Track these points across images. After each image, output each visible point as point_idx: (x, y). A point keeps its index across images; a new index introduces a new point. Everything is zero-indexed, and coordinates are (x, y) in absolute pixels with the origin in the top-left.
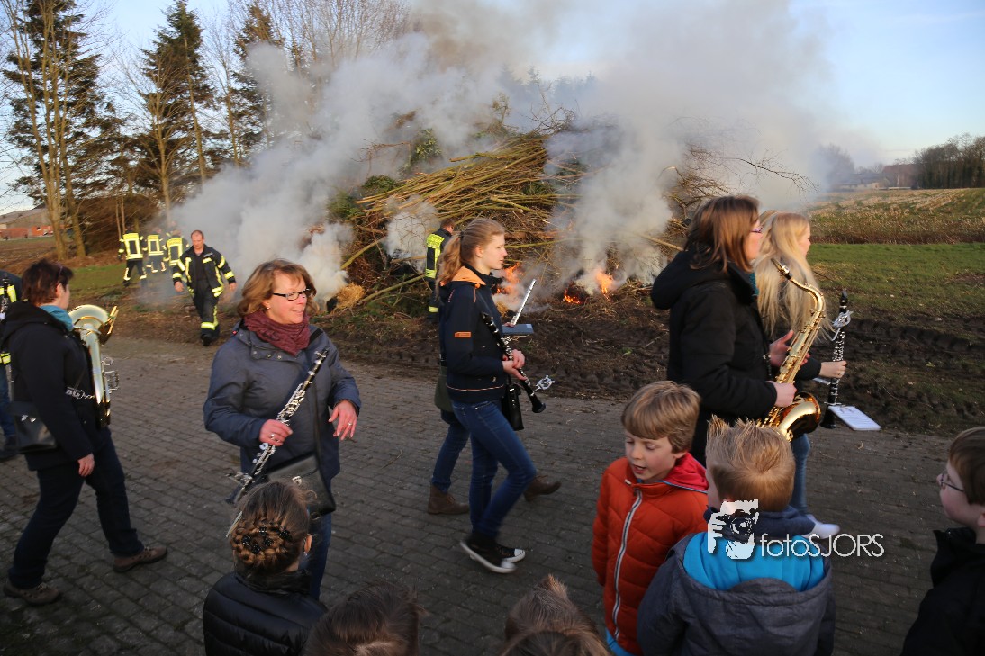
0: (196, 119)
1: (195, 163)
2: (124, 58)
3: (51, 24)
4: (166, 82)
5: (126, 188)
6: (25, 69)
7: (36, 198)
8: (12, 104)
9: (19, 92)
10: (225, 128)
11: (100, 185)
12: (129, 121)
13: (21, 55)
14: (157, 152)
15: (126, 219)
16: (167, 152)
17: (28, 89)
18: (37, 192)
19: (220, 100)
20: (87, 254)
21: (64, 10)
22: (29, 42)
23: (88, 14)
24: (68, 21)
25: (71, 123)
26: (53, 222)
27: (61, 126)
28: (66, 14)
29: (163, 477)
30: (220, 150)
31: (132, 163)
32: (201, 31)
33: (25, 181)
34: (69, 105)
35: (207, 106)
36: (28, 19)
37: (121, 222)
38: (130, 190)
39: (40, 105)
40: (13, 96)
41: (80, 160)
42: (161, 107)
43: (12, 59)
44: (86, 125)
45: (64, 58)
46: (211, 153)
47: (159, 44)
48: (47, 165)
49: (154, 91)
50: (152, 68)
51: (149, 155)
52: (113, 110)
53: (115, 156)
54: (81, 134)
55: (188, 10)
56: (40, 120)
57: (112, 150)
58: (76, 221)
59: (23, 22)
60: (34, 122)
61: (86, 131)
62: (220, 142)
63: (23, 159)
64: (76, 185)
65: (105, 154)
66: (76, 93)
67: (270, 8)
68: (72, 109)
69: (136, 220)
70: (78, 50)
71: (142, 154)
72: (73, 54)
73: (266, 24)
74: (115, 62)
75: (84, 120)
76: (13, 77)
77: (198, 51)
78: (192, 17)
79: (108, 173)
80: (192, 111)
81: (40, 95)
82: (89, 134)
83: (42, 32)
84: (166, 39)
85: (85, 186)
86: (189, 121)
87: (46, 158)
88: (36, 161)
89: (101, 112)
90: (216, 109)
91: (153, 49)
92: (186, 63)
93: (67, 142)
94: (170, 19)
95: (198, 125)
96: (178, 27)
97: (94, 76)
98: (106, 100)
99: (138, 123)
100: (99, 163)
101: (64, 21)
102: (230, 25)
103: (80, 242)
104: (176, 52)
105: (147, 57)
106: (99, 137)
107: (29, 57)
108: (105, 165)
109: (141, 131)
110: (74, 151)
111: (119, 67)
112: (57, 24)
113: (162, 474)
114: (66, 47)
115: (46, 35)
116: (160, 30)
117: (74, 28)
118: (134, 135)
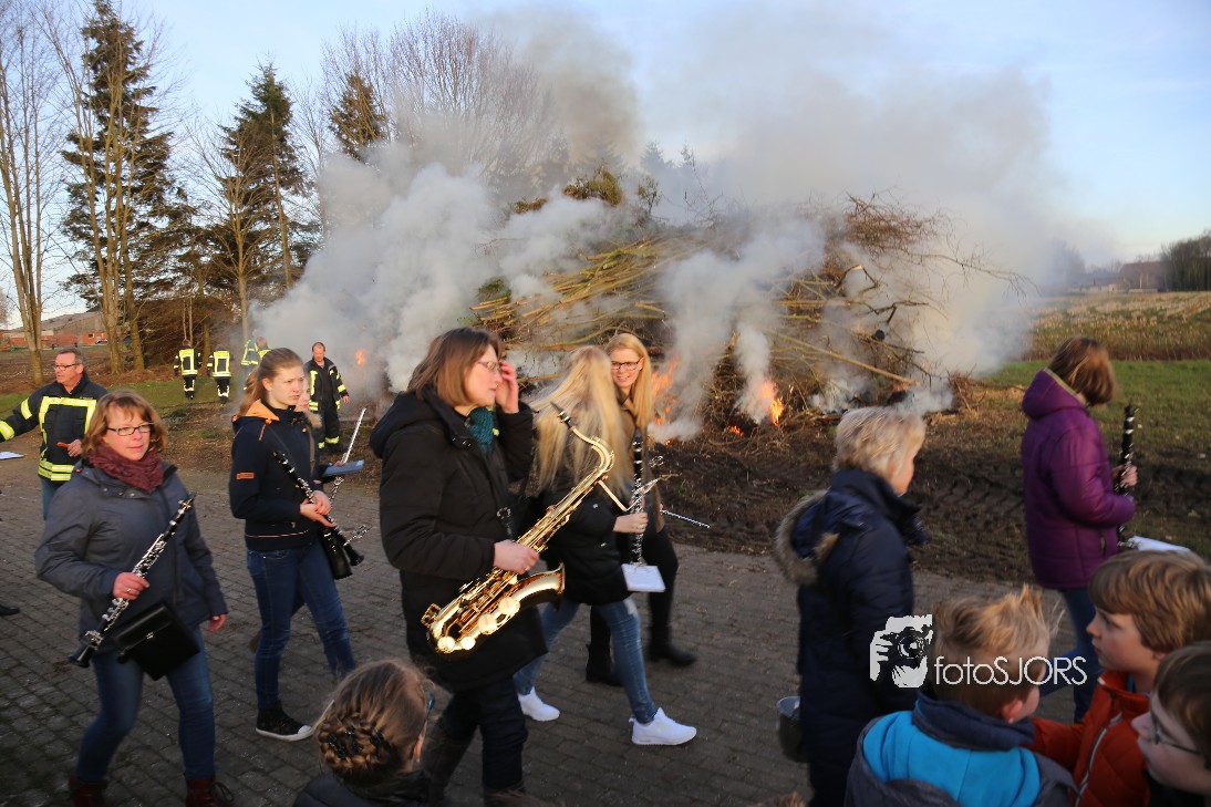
0: (282, 207)
1: (276, 260)
2: (200, 135)
3: (119, 98)
4: (248, 164)
5: (196, 289)
6: (86, 149)
7: (90, 300)
8: (69, 190)
9: (78, 175)
10: (315, 218)
11: (165, 285)
12: (203, 211)
13: (83, 134)
14: (234, 246)
15: (194, 326)
16: (246, 247)
17: (88, 173)
18: (92, 292)
19: (311, 185)
20: (146, 367)
21: (134, 82)
22: (93, 118)
23: (161, 86)
24: (138, 94)
25: (135, 211)
26: (108, 328)
27: (125, 214)
28: (136, 87)
29: (226, 642)
30: (308, 245)
31: (204, 259)
32: (291, 104)
33: (79, 279)
34: (134, 190)
35: (295, 192)
36: (94, 93)
37: (188, 329)
38: (201, 291)
39: (101, 191)
40: (70, 180)
41: (144, 255)
42: (240, 194)
43: (73, 138)
44: (153, 214)
45: (132, 137)
46: (298, 248)
47: (240, 120)
48: (105, 261)
49: (234, 175)
50: (233, 147)
51: (224, 249)
52: (185, 197)
53: (185, 251)
54: (147, 224)
55: (277, 80)
56: (100, 207)
57: (181, 244)
58: (135, 326)
59: (87, 96)
60: (93, 210)
61: (152, 220)
62: (309, 235)
63: (76, 253)
64: (137, 284)
65: (173, 249)
66: (142, 177)
67: (372, 78)
68: (138, 195)
69: (205, 326)
70: (148, 127)
71: (217, 248)
72: (141, 132)
73: (367, 96)
74: (189, 141)
75: (150, 208)
76: (73, 158)
77: (286, 128)
78: (281, 88)
79: (175, 271)
80: (276, 198)
81: (101, 179)
82: (156, 225)
83: (108, 107)
84: (250, 114)
85: (147, 286)
86: (274, 210)
87: (104, 253)
88: (92, 255)
89: (171, 199)
90: (305, 195)
91: (235, 126)
92: (272, 142)
93: (130, 233)
94: (254, 90)
95: (283, 215)
96: (264, 100)
97: (164, 156)
98: (177, 184)
99: (214, 212)
100: (165, 258)
101: (133, 95)
102: (326, 96)
103: (139, 352)
104: (261, 129)
105: (226, 135)
106: (167, 228)
107: (91, 135)
108: (172, 262)
109: (216, 221)
110: (138, 244)
111: (193, 146)
112: (125, 98)
113: (226, 639)
114: (133, 123)
115: (112, 110)
116: (242, 104)
117: (145, 102)
118: (208, 226)
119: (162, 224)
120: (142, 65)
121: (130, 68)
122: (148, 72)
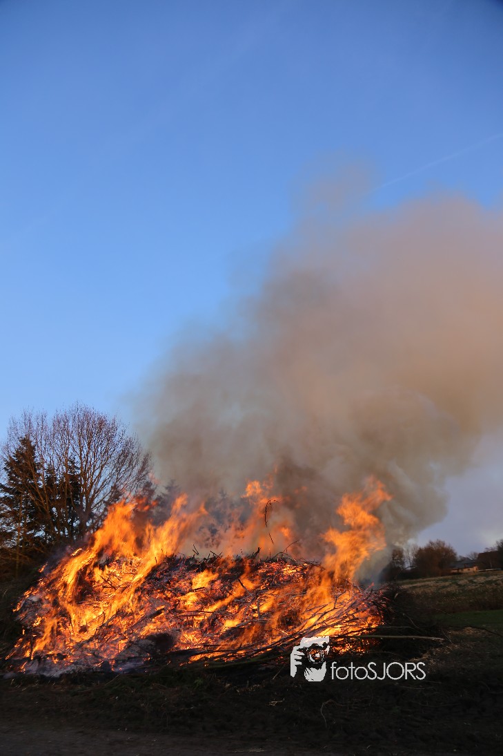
67: (38, 440)
73: (33, 451)
102: (6, 449)
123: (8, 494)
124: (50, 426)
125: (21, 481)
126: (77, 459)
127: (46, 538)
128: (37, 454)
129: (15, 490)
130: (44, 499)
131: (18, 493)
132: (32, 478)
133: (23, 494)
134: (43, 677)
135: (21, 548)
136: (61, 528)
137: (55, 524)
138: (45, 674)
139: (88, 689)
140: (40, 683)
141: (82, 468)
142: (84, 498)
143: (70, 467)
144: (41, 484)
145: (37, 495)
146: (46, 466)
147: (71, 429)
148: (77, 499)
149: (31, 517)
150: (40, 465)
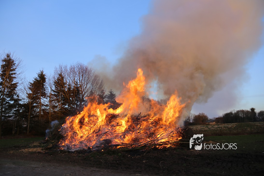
1: (38, 112)
2: (25, 84)
3: (8, 75)
4: (35, 91)
10: (48, 104)
11: (10, 117)
12: (22, 100)
14: (29, 108)
16: (31, 109)
19: (48, 96)
23: (18, 73)
24: (12, 74)
25: (6, 99)
28: (12, 72)
30: (46, 109)
31: (21, 111)
32: (46, 79)
34: (7, 94)
35: (44, 98)
36: (2, 73)
38: (19, 118)
41: (6, 109)
45: (9, 83)
46: (43, 110)
47: (34, 81)
49: (31, 93)
50: (32, 87)
51: (26, 109)
52: (19, 97)
53: (16, 109)
54: (8, 102)
55: (44, 74)
57: (16, 107)
62: (46, 107)
64: (3, 116)
65: (14, 108)
66: (9, 92)
68: (7, 96)
71: (24, 109)
72: (12, 82)
74: (22, 85)
75: (10, 99)
77: (44, 84)
79: (13, 114)
80: (40, 99)
82: (11, 103)
84: (37, 80)
85: (5, 116)
86: (39, 101)
89: (15, 97)
90: (46, 98)
92: (40, 86)
93: (4, 104)
94: (38, 75)
95: (41, 102)
96: (40, 77)
97: (16, 88)
98: (17, 94)
99: (25, 101)
100: (11, 110)
102: (54, 77)
104: (38, 83)
105: (30, 84)
106: (13, 104)
108: (13, 111)
109: (25, 103)
110: (5, 106)
114: (10, 80)
115: (6, 77)
116: (35, 78)
117: (14, 76)
118: (23, 104)
119: (12, 102)
120: (14, 68)
121: (12, 69)
122: (16, 70)
123: (55, 93)
124: (69, 70)
125: (59, 89)
126: (78, 81)
127: (68, 108)
128: (64, 80)
129: (57, 92)
130: (67, 95)
131: (58, 93)
132: (63, 88)
133: (60, 93)
134: (69, 151)
135: (60, 111)
136: (74, 104)
137: (71, 103)
138: (69, 150)
139: (84, 155)
140: (68, 153)
141: (80, 84)
142: (81, 94)
143: (76, 84)
144: (66, 90)
145: (65, 94)
146: (68, 84)
147: (76, 71)
148: (79, 95)
149: (63, 101)
150: (66, 83)
